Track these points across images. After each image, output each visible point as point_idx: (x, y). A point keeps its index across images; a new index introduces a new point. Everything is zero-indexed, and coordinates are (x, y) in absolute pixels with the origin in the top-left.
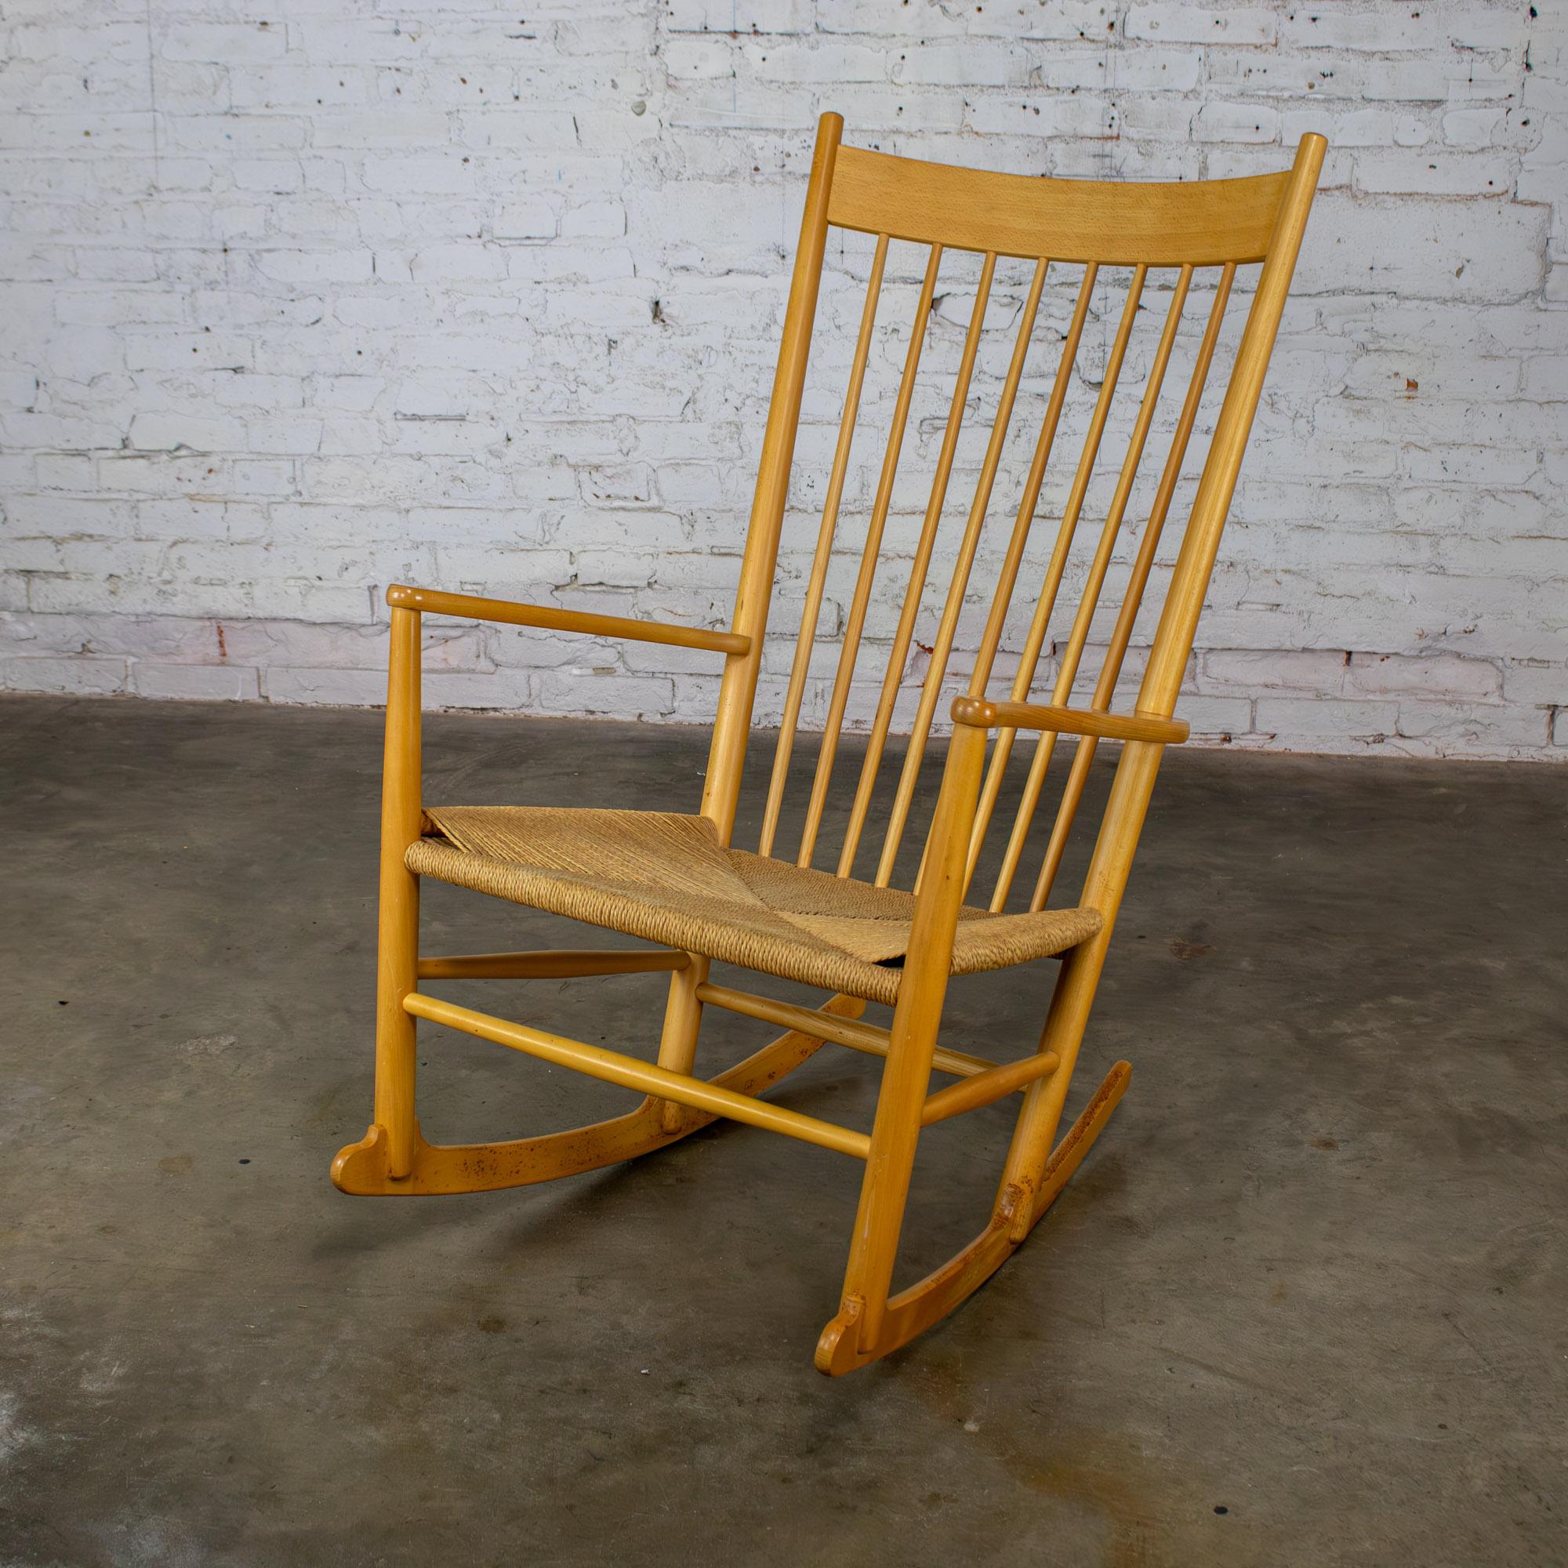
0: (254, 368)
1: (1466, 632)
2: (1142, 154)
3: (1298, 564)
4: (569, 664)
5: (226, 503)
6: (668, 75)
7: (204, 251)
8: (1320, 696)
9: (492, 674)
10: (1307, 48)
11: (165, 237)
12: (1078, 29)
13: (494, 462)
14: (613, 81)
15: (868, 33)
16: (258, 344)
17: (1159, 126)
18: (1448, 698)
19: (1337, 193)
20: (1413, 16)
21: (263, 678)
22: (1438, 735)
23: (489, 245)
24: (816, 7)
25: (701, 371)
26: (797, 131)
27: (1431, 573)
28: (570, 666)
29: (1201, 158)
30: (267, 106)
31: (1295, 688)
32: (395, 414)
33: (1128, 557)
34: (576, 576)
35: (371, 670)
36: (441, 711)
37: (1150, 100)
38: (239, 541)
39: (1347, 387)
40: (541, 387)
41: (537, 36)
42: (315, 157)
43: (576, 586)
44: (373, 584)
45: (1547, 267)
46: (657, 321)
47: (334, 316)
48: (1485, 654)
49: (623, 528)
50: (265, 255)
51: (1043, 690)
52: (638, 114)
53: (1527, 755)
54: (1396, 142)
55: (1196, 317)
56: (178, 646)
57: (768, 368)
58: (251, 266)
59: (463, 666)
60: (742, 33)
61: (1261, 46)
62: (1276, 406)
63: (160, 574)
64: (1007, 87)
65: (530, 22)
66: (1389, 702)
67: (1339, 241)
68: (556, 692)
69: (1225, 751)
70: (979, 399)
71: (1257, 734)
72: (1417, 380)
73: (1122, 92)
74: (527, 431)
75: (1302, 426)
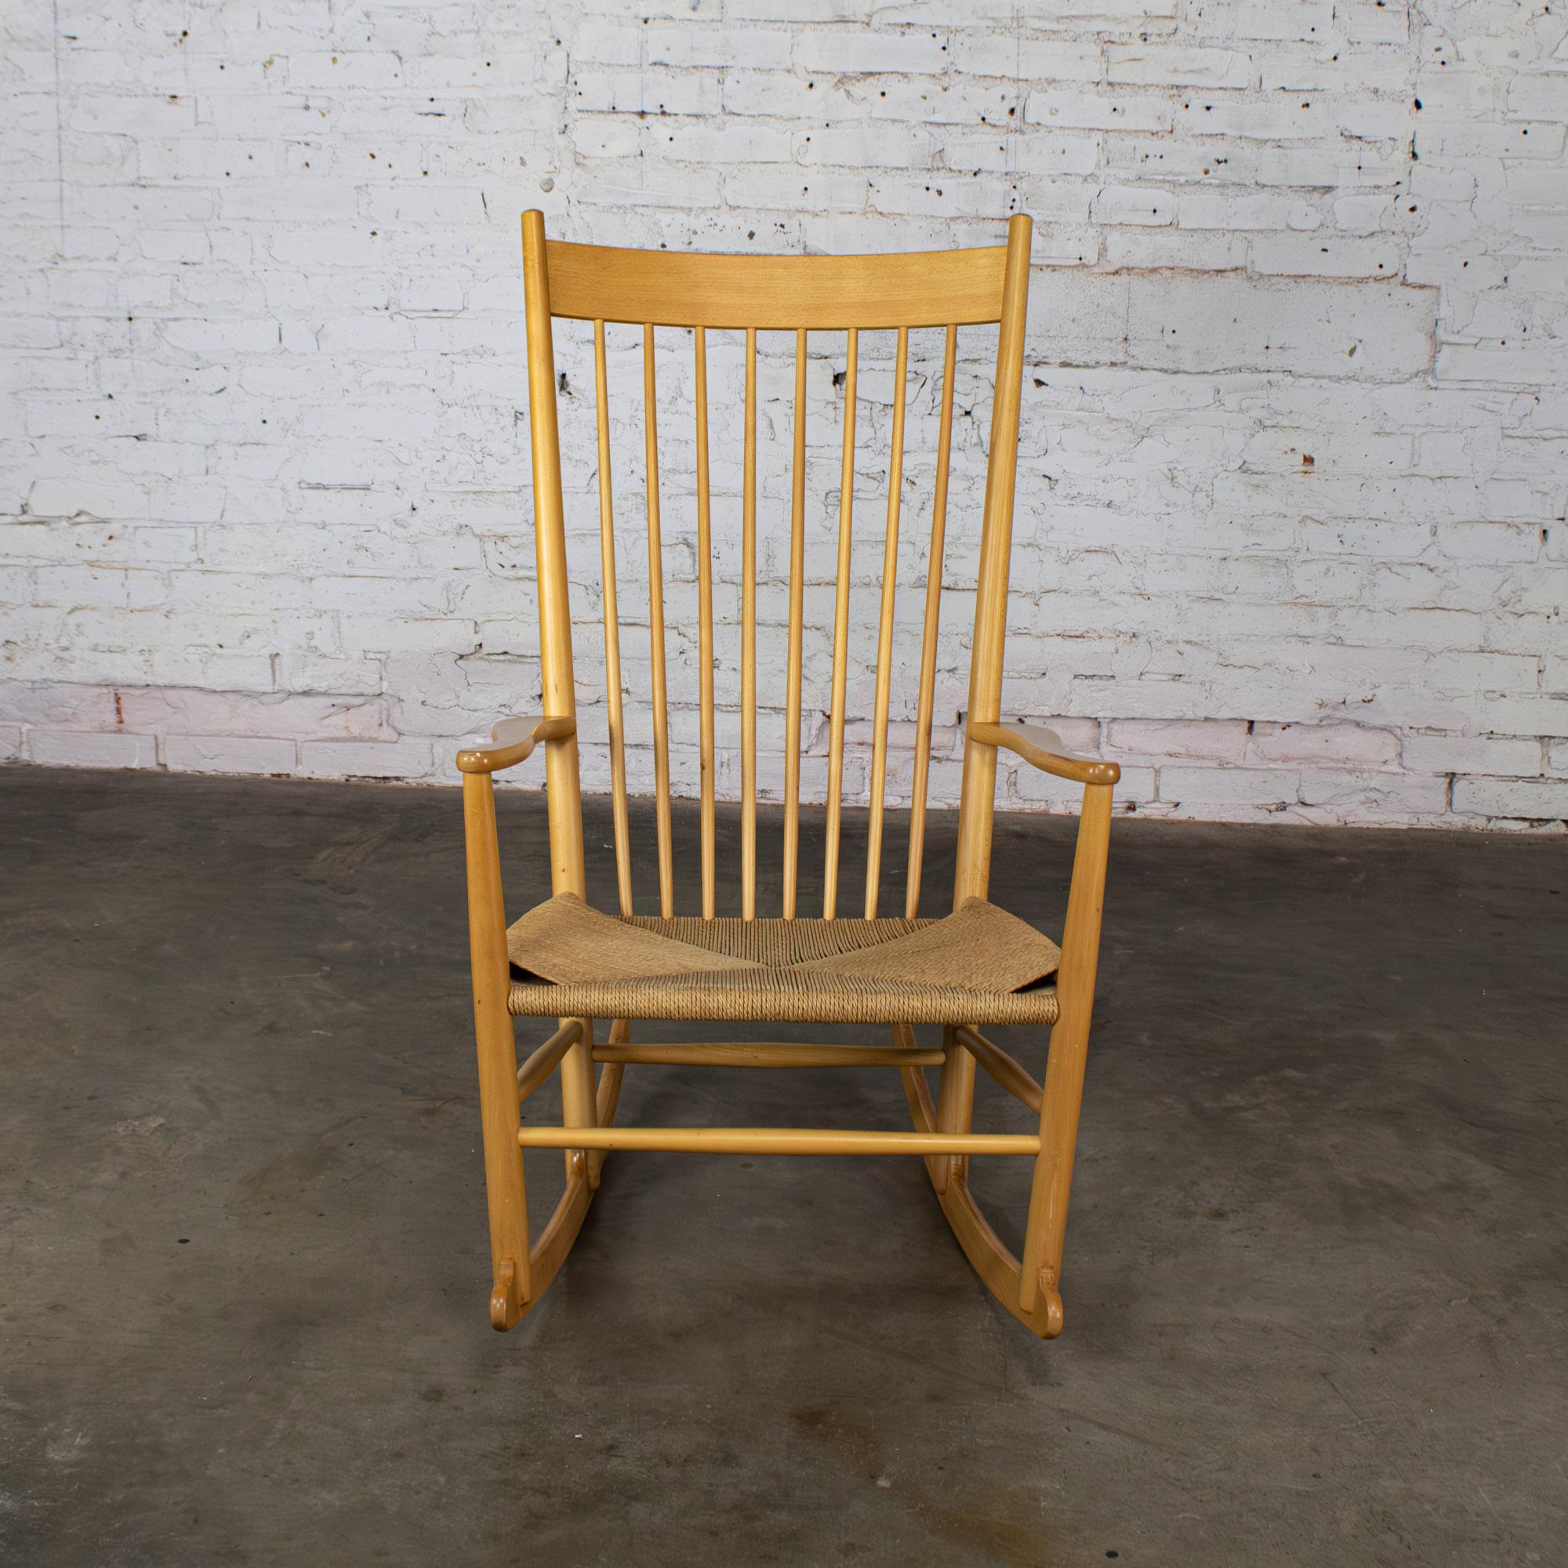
0: (157, 435)
1: (1364, 701)
2: (1043, 235)
3: (1200, 635)
4: (475, 733)
5: (126, 570)
6: (576, 153)
7: (108, 320)
8: (1223, 765)
9: (395, 742)
10: (1202, 135)
11: (70, 306)
12: (980, 114)
13: (399, 532)
14: (521, 158)
15: (775, 116)
16: (162, 411)
17: (1058, 209)
18: (1347, 766)
19: (1232, 275)
20: (1303, 106)
21: (161, 746)
22: (1339, 803)
23: (395, 316)
24: (723, 90)
26: (704, 209)
27: (1330, 643)
28: (474, 735)
29: (1100, 240)
30: (175, 178)
31: (1198, 757)
32: (299, 483)
33: (1031, 628)
34: (480, 645)
35: (272, 738)
36: (343, 780)
37: (1050, 183)
38: (138, 608)
39: (1245, 462)
40: (447, 457)
41: (445, 113)
42: (222, 228)
43: (480, 655)
44: (274, 652)
45: (1437, 346)
46: (564, 393)
47: (239, 385)
48: (1383, 723)
49: (529, 598)
50: (170, 324)
51: (948, 759)
52: (546, 191)
53: (1427, 822)
54: (1288, 227)
55: (1097, 392)
56: (74, 713)
57: (675, 440)
58: (156, 335)
59: (366, 734)
60: (650, 113)
61: (1157, 132)
62: (1175, 480)
63: (57, 641)
64: (910, 169)
65: (439, 99)
66: (1290, 771)
67: (1235, 320)
69: (1129, 819)
70: (884, 472)
71: (1160, 802)
72: (1313, 455)
73: (1023, 175)
74: (433, 501)
75: (1201, 499)
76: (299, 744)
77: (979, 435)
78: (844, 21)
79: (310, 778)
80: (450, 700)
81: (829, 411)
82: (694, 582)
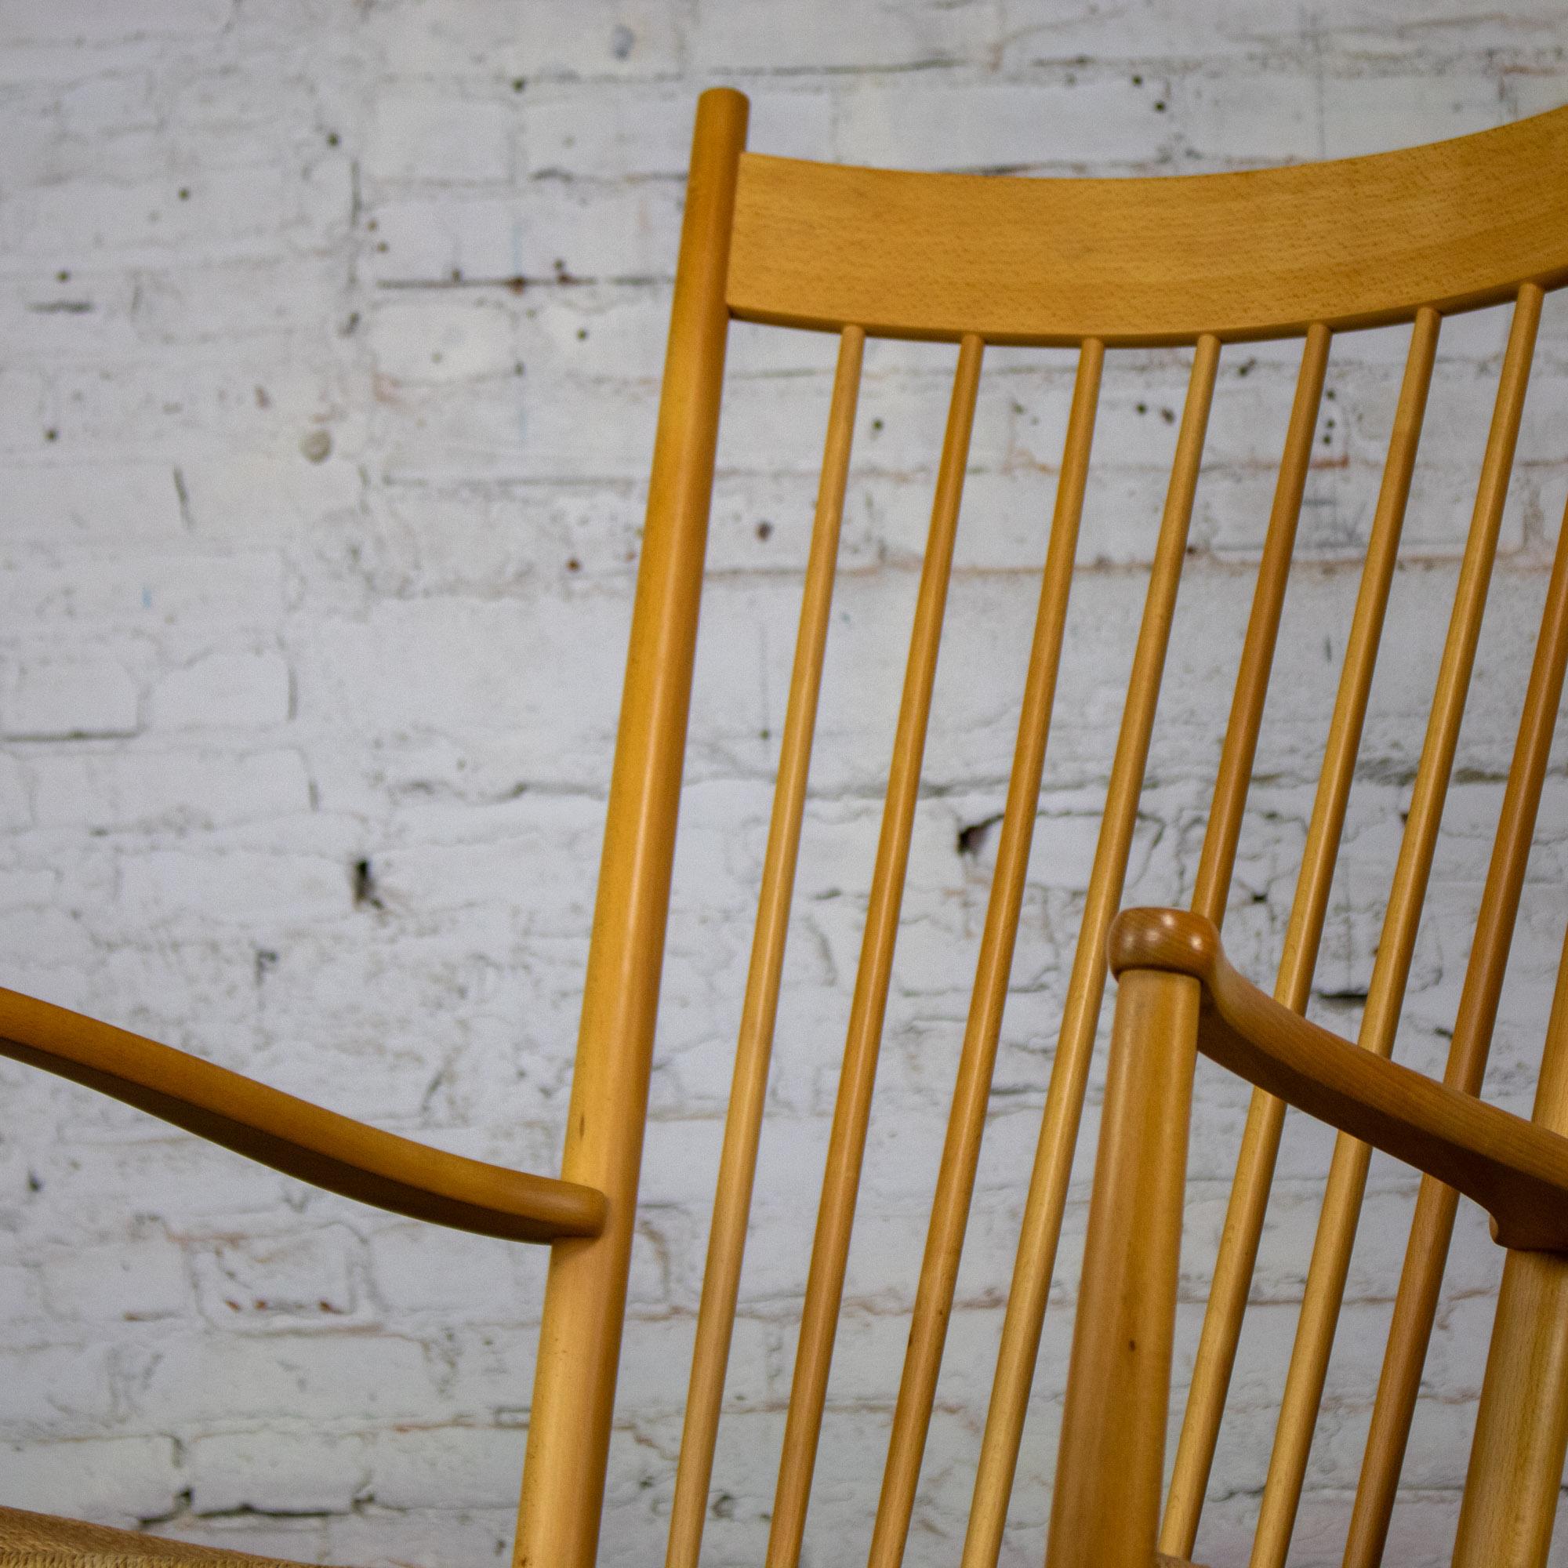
6: (378, 376)
13: (1, 1240)
14: (260, 391)
25: (464, 1010)
34: (188, 1493)
41: (94, 302)
43: (189, 1516)
46: (364, 904)
49: (296, 1375)
52: (317, 460)
60: (534, 282)
65: (80, 275)
73: (1346, 368)
74: (76, 1165)
78: (938, 62)
81: (953, 913)
82: (666, 1318)
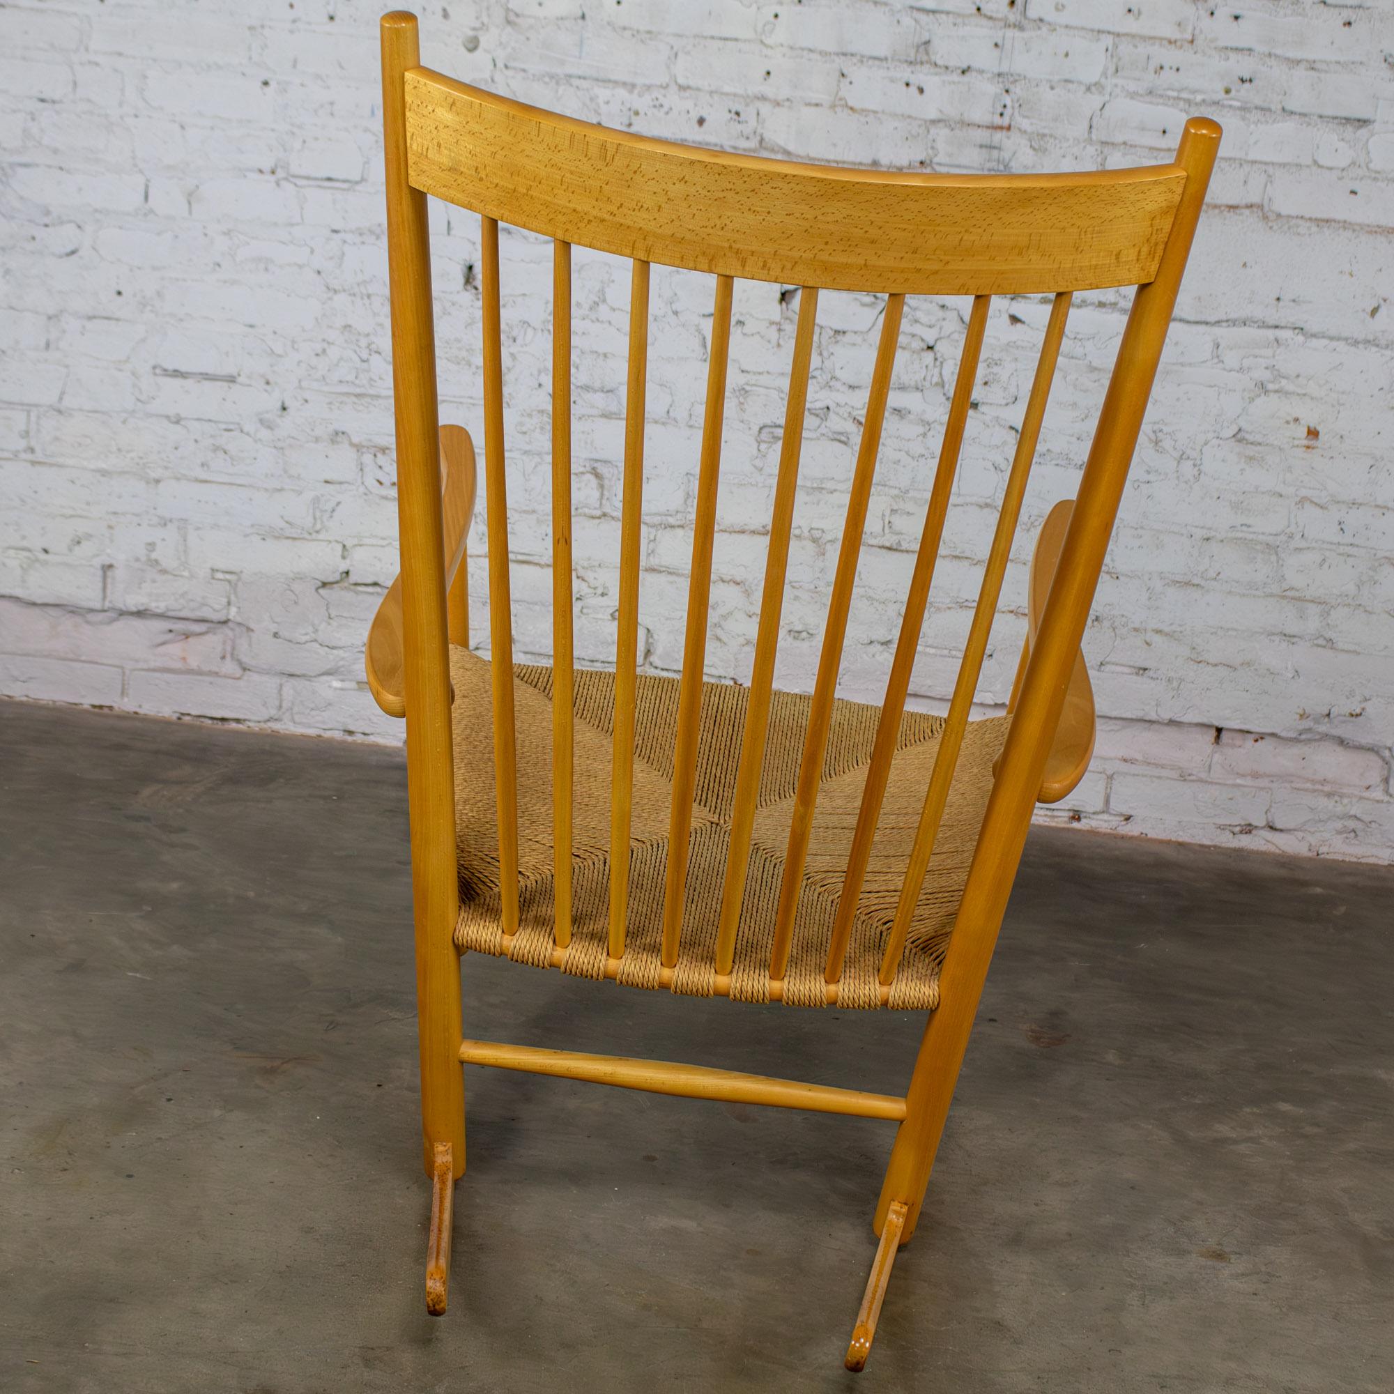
1: (1352, 715)
2: (1034, 149)
3: (1171, 624)
4: (330, 674)
6: (508, 10)
8: (1184, 777)
9: (239, 679)
10: (1226, 48)
12: (975, 3)
13: (264, 434)
14: (444, 10)
16: (2, 272)
17: (1055, 120)
18: (1326, 789)
19: (1247, 212)
20: (1345, 25)
22: (1312, 830)
23: (283, 183)
26: (649, 87)
27: (1318, 646)
28: (330, 677)
29: (1099, 159)
31: (1156, 765)
32: (154, 367)
34: (347, 573)
35: (96, 663)
36: (174, 717)
37: (1048, 89)
39: (1240, 430)
40: (328, 351)
42: (90, 62)
43: (346, 584)
44: (108, 563)
46: (469, 287)
47: (94, 249)
48: (1371, 742)
50: (20, 171)
52: (470, 51)
54: (1315, 162)
55: (1079, 336)
57: (592, 352)
59: (205, 668)
61: (1175, 42)
62: (1160, 444)
64: (890, 59)
66: (1262, 789)
67: (1245, 265)
68: (312, 706)
69: (1072, 830)
70: (828, 408)
71: (1110, 814)
72: (1319, 428)
73: (1017, 78)
74: (306, 401)
75: (1187, 467)
76: (127, 672)
77: (941, 374)
79: (136, 713)
80: (306, 634)
81: (773, 333)
82: (599, 518)
